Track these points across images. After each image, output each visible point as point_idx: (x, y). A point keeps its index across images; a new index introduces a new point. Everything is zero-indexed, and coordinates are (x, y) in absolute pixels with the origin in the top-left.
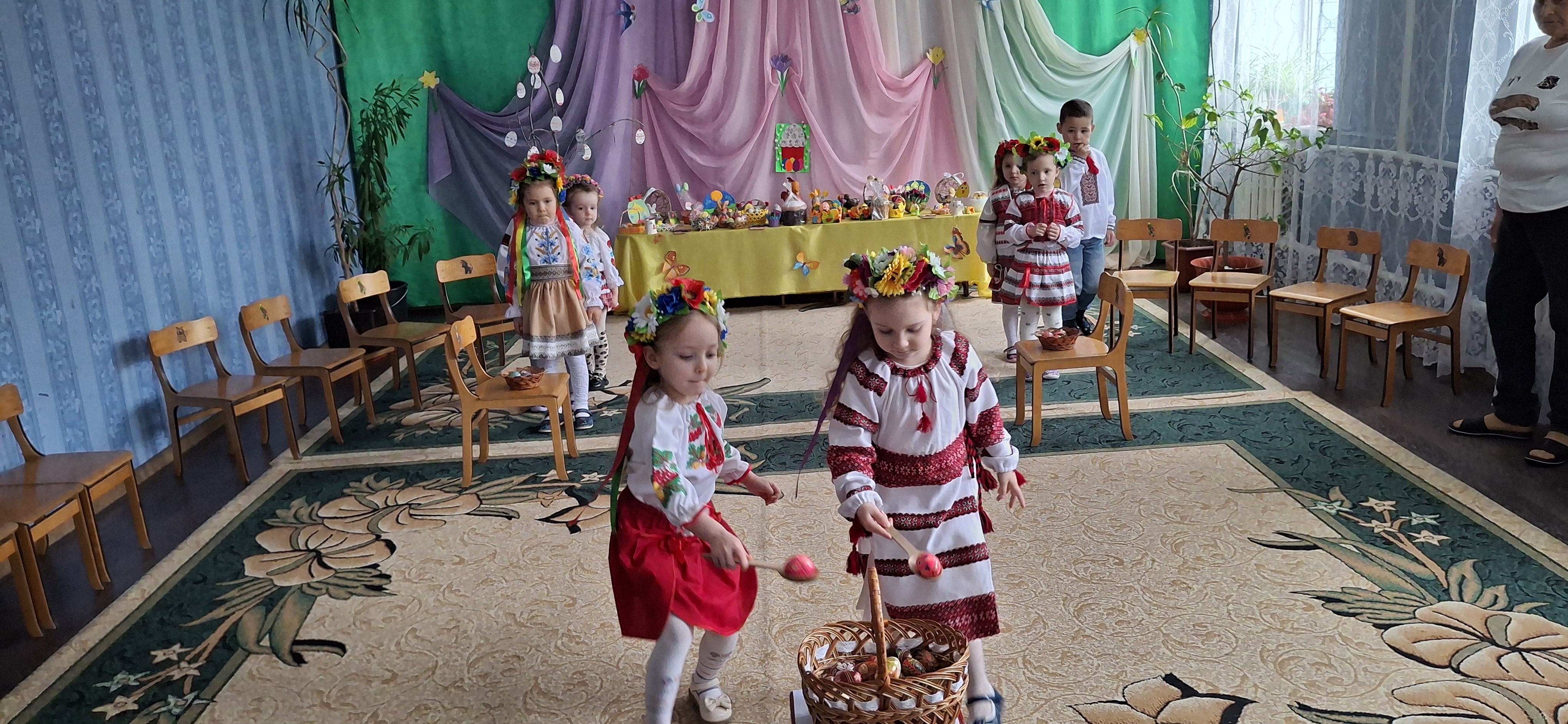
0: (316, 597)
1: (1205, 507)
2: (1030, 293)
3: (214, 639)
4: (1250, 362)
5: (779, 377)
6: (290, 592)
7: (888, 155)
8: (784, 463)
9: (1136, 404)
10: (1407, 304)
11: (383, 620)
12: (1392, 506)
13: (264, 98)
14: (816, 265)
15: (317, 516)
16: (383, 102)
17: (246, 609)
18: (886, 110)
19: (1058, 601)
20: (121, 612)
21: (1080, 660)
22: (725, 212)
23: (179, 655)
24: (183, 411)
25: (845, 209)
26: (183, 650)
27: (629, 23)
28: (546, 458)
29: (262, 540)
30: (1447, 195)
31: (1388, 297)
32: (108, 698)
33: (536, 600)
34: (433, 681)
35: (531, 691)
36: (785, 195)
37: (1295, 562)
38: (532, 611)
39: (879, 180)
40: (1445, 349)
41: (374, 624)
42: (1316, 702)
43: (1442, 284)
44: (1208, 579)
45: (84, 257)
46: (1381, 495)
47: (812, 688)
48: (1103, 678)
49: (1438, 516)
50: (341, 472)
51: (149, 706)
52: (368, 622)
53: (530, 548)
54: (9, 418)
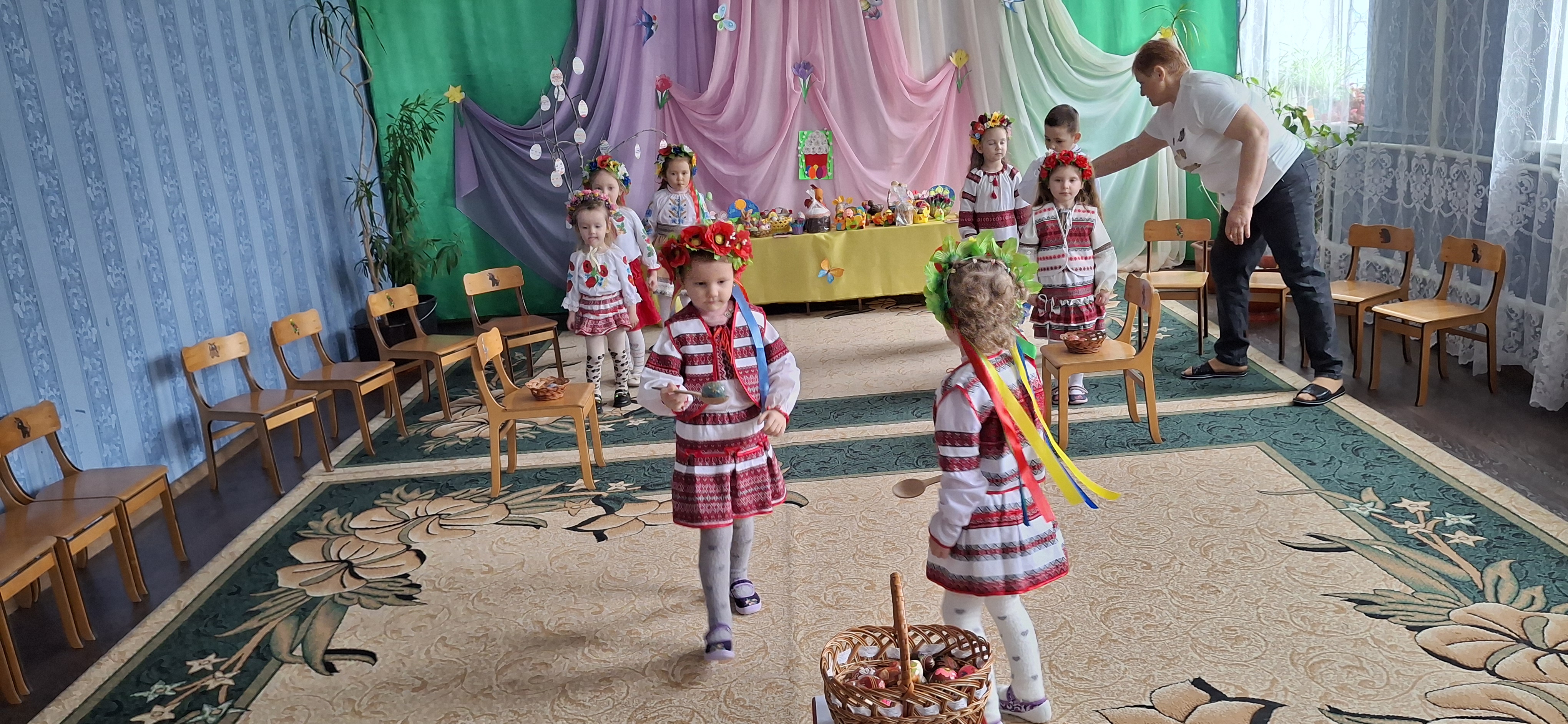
0: (348, 607)
1: (1235, 510)
3: (247, 649)
4: (1281, 362)
6: (322, 602)
7: (912, 160)
8: (809, 471)
9: (1164, 407)
10: (1441, 302)
11: (413, 630)
12: (1426, 507)
13: (292, 115)
14: (841, 272)
15: (349, 527)
16: (409, 117)
17: (280, 619)
18: (909, 115)
19: (1085, 606)
20: (157, 624)
21: (1107, 665)
22: (749, 221)
23: (214, 665)
24: (216, 425)
25: (869, 215)
26: (218, 660)
27: (651, 33)
28: (574, 467)
29: (295, 551)
30: (1481, 190)
31: (1422, 295)
32: (145, 707)
33: (563, 608)
34: (462, 688)
35: (559, 698)
36: (808, 203)
37: (1327, 564)
38: (560, 619)
39: (903, 185)
40: (1480, 347)
41: (404, 633)
42: (1347, 705)
43: (1476, 281)
44: (1237, 582)
45: (117, 275)
46: (1414, 495)
47: (835, 693)
48: (1131, 682)
49: (1473, 516)
50: (372, 483)
51: (185, 715)
52: (397, 632)
53: (557, 557)
54: (46, 434)
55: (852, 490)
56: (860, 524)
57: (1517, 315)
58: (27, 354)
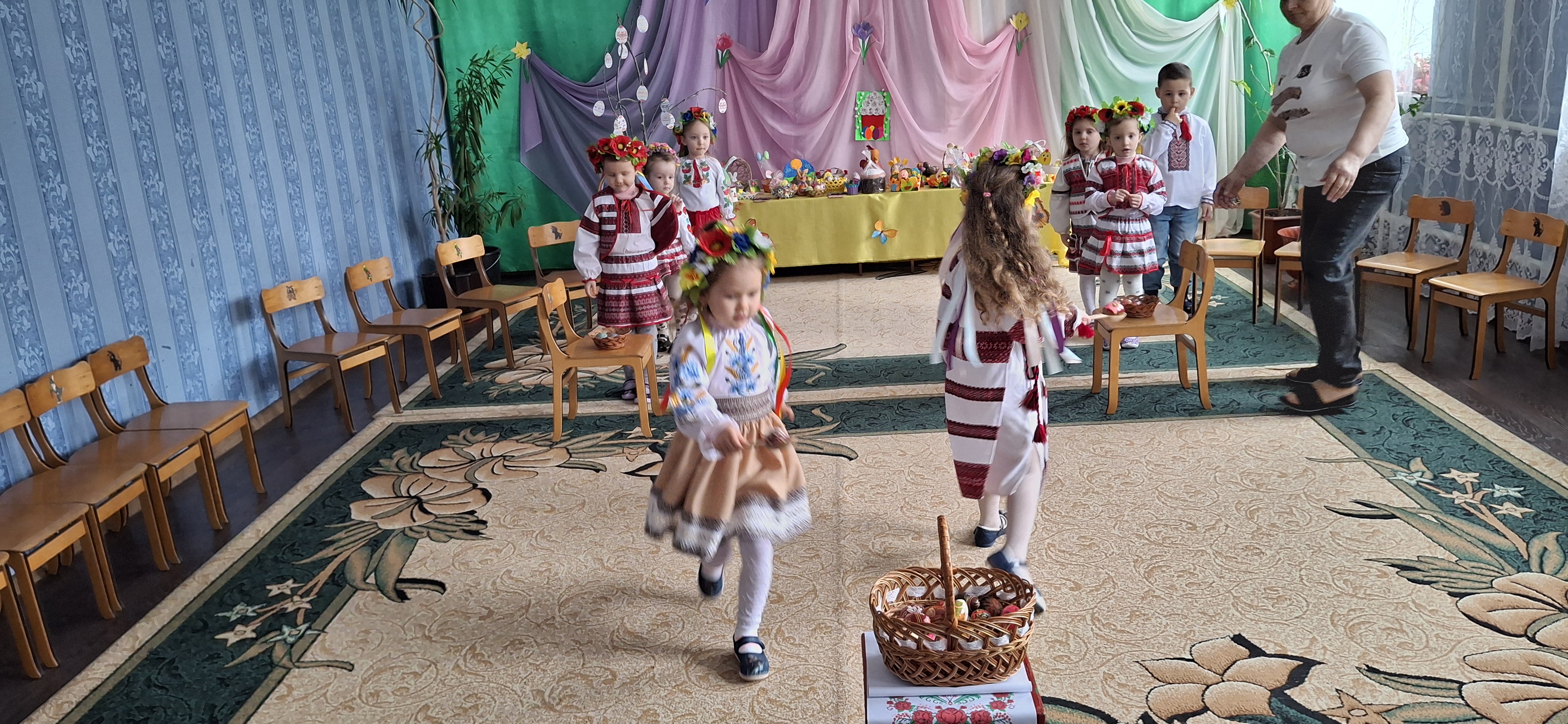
0: (418, 540)
1: (1282, 475)
2: (1112, 261)
3: (323, 576)
5: (855, 343)
6: (393, 535)
7: (969, 122)
8: (859, 426)
9: (1215, 373)
10: (1499, 276)
11: (480, 562)
12: (1475, 478)
13: (366, 68)
14: (894, 233)
15: (418, 465)
16: (478, 72)
17: (353, 549)
18: (967, 77)
19: (1129, 562)
20: (239, 550)
21: (1147, 619)
22: (804, 180)
23: (292, 589)
24: (292, 365)
25: (924, 177)
26: (296, 585)
28: (632, 416)
29: (367, 486)
30: (1546, 163)
31: (1482, 268)
32: (229, 626)
33: (622, 547)
34: (527, 618)
35: (618, 629)
36: (863, 163)
37: (1372, 530)
38: (618, 557)
39: (959, 148)
40: (1539, 322)
41: (472, 565)
42: (1385, 665)
43: (1537, 255)
44: (1281, 545)
45: (202, 218)
46: (1463, 467)
47: (883, 628)
48: (1171, 636)
49: (1522, 489)
50: (440, 425)
51: (266, 635)
52: (466, 564)
53: (616, 499)
54: (136, 367)
55: (901, 446)
56: (909, 478)
58: (120, 291)
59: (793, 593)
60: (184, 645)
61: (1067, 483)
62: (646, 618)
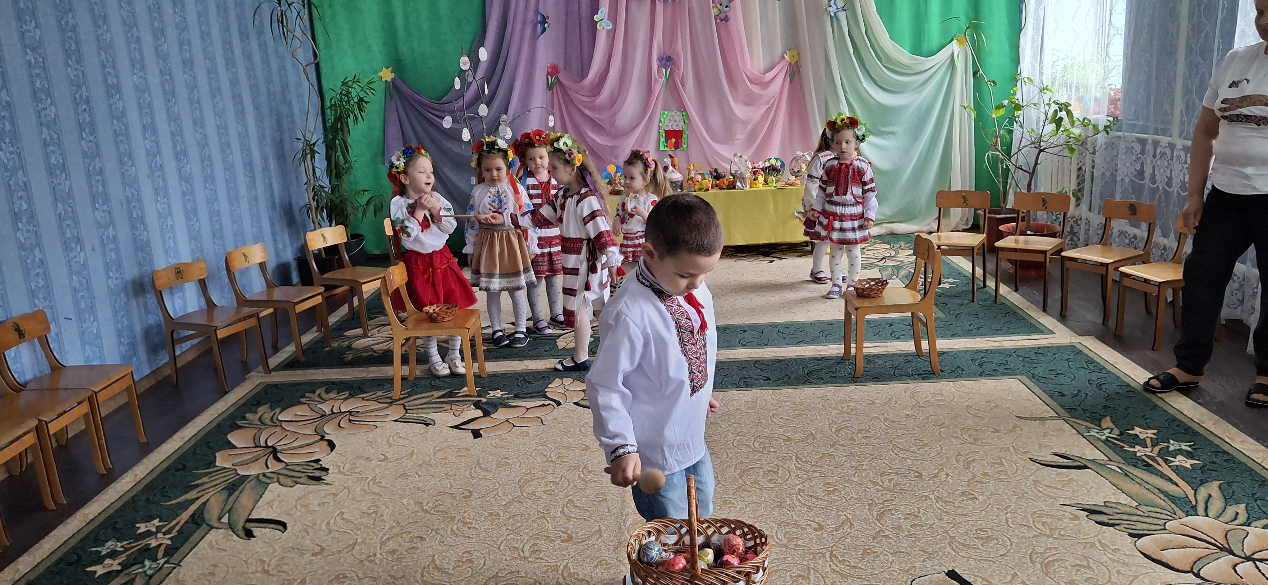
0: (269, 484)
1: (996, 431)
3: (185, 516)
4: (1044, 311)
6: (249, 480)
7: (752, 136)
9: (942, 344)
10: (1173, 265)
11: (319, 505)
12: (1153, 434)
13: (254, 88)
15: (277, 419)
16: (347, 92)
17: (214, 492)
18: (750, 100)
19: (865, 506)
20: (117, 492)
21: (878, 556)
22: (617, 182)
23: (157, 527)
24: (179, 334)
25: (714, 180)
26: (161, 524)
27: (544, 30)
29: (232, 438)
31: (1162, 259)
32: (99, 560)
33: (441, 492)
34: (352, 555)
35: (428, 566)
37: (1067, 479)
38: (436, 501)
39: (743, 157)
41: (311, 507)
44: (992, 492)
45: (103, 211)
46: (1145, 424)
47: (638, 574)
48: (896, 572)
49: (1192, 444)
50: (299, 384)
51: (129, 567)
52: (306, 506)
53: (440, 450)
54: (38, 335)
57: (1239, 278)
58: (26, 271)
59: (581, 533)
60: (58, 576)
61: (818, 436)
62: (454, 555)
